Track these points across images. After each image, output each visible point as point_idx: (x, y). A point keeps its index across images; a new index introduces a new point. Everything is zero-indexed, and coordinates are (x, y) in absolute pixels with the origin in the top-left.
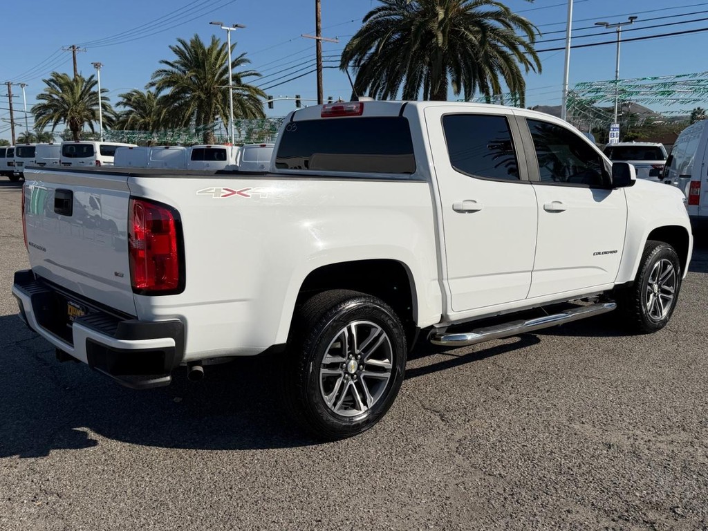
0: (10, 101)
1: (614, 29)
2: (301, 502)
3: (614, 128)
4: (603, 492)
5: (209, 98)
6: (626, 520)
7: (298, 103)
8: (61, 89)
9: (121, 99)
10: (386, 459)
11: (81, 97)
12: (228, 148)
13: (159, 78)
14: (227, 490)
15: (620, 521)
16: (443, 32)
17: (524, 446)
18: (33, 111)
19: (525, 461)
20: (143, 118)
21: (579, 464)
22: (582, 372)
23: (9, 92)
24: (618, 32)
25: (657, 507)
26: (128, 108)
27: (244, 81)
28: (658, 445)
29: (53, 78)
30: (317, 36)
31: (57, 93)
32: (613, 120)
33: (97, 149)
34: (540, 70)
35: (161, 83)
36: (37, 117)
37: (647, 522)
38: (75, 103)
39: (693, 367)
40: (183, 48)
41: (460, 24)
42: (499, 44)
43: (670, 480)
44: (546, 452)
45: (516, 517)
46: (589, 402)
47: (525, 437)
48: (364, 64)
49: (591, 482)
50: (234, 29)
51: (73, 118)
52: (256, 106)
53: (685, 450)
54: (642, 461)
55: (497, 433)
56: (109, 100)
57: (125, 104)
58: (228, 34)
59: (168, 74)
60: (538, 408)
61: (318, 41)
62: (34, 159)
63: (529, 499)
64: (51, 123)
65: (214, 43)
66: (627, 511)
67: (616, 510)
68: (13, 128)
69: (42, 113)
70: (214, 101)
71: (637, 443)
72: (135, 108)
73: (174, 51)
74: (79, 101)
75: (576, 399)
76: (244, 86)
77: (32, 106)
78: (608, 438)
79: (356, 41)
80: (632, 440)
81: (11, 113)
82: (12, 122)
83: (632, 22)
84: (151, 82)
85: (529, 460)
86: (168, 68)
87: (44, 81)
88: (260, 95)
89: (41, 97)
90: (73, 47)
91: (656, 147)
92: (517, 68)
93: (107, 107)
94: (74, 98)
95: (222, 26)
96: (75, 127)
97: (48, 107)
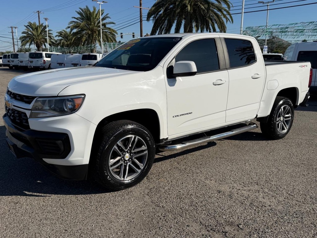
0: (13, 35)
1: (266, 4)
2: (62, 220)
3: (265, 48)
4: (208, 216)
5: (93, 34)
6: (214, 231)
7: (133, 36)
8: (32, 29)
9: (57, 34)
10: (112, 198)
11: (41, 33)
12: (98, 55)
13: (72, 24)
14: (30, 214)
15: (211, 231)
16: (190, 5)
17: (180, 191)
18: (20, 38)
19: (177, 199)
20: (67, 42)
21: (202, 201)
22: (219, 155)
23: (12, 31)
24: (268, 6)
25: (231, 224)
26: (60, 38)
27: (107, 26)
28: (243, 191)
29: (29, 25)
30: (140, 7)
31: (31, 31)
32: (265, 44)
33: (44, 55)
34: (233, 22)
35: (72, 27)
36: (22, 41)
37: (224, 232)
38: (38, 36)
39: (271, 154)
40: (82, 12)
41: (198, 1)
42: (215, 10)
43: (242, 210)
44: (188, 195)
45: (162, 229)
46: (217, 170)
47: (182, 187)
48: (157, 19)
49: (204, 210)
50: (103, 3)
51: (37, 42)
52: (112, 37)
53: (254, 195)
54: (232, 200)
55: (170, 185)
56: (53, 34)
57: (59, 36)
58: (100, 5)
59: (75, 23)
60: (193, 173)
61: (141, 9)
62: (18, 59)
63: (171, 219)
64: (28, 44)
65: (94, 9)
66: (216, 226)
67: (210, 225)
68: (14, 46)
69: (24, 40)
70: (95, 35)
71: (233, 190)
72: (63, 37)
73: (78, 13)
74: (40, 34)
75: (212, 169)
76: (107, 28)
77: (20, 37)
78: (220, 188)
79: (153, 8)
80: (231, 189)
81: (13, 40)
82: (14, 44)
83: (274, 1)
84: (68, 26)
85: (179, 198)
86: (75, 20)
87: (25, 26)
88: (115, 32)
89: (23, 33)
90: (38, 11)
91: (279, 55)
92: (223, 20)
93: (52, 37)
94: (38, 33)
95: (97, 1)
96: (38, 46)
97: (27, 37)
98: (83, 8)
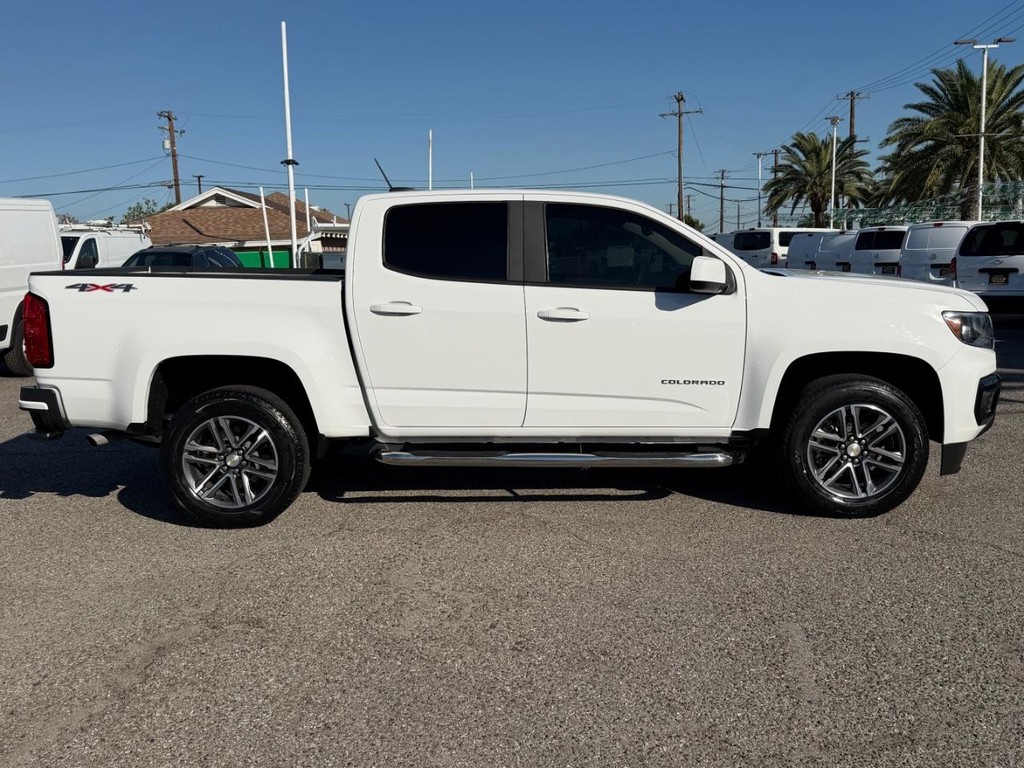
8: (805, 156)
9: (880, 164)
11: (829, 165)
18: (766, 188)
29: (795, 142)
33: (776, 238)
35: (899, 138)
36: (771, 196)
38: (819, 175)
50: (996, 46)
51: (815, 194)
56: (869, 166)
57: (887, 170)
58: (984, 55)
59: (914, 124)
64: (789, 202)
69: (777, 190)
73: (924, 90)
74: (825, 169)
77: (766, 183)
86: (916, 114)
87: (784, 147)
89: (777, 169)
90: (852, 94)
93: (863, 175)
94: (819, 167)
95: (975, 43)
96: (818, 206)
97: (785, 182)
98: (941, 68)
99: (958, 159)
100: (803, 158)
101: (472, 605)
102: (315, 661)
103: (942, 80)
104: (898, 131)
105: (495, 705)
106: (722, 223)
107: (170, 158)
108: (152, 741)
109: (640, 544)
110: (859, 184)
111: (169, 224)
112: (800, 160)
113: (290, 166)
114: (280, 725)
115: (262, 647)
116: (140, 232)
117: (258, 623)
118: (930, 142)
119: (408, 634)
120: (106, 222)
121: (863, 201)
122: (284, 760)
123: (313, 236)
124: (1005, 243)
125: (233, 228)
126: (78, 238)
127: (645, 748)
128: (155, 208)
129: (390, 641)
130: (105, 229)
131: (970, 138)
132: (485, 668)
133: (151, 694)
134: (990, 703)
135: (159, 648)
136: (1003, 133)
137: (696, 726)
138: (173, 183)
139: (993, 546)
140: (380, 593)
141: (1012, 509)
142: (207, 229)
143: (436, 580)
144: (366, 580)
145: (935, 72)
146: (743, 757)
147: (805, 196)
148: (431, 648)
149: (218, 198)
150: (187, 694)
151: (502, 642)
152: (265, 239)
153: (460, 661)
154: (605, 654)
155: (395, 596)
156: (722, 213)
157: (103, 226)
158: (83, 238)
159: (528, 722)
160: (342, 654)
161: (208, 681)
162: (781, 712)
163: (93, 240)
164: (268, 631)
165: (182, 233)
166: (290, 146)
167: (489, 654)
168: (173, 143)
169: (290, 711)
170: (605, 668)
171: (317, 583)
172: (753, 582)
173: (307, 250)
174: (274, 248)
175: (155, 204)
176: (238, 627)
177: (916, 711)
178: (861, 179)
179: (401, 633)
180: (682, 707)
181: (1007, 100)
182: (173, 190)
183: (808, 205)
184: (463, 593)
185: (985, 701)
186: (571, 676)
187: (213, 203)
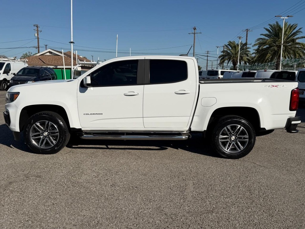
9: (254, 51)
18: (219, 57)
27: (297, 41)
29: (229, 43)
33: (220, 73)
35: (260, 44)
36: (221, 60)
38: (235, 54)
50: (287, 18)
51: (234, 60)
56: (250, 52)
59: (263, 40)
64: (226, 61)
69: (223, 58)
73: (266, 30)
74: (237, 52)
76: (297, 43)
77: (219, 55)
86: (263, 37)
87: (225, 45)
89: (223, 52)
93: (249, 55)
94: (235, 52)
95: (281, 17)
96: (235, 64)
97: (225, 56)
98: (272, 24)
99: (276, 51)
100: (231, 49)
101: (103, 174)
102: (54, 187)
103: (272, 27)
104: (258, 42)
105: (102, 200)
106: (207, 67)
107: (37, 39)
108: (4, 206)
109: (155, 159)
110: (247, 57)
111: (34, 60)
112: (230, 49)
113: (72, 44)
114: (40, 203)
115: (40, 183)
116: (24, 62)
117: (40, 177)
118: (268, 46)
119: (82, 181)
120: (14, 58)
121: (248, 63)
122: (39, 212)
123: (78, 65)
124: (283, 77)
125: (54, 62)
126: (5, 63)
127: (140, 211)
128: (31, 55)
129: (76, 183)
130: (13, 60)
131: (279, 45)
132: (101, 190)
133: (6, 194)
134: (237, 203)
135: (10, 182)
136: (289, 44)
137: (155, 206)
138: (37, 47)
139: (253, 163)
140: (77, 170)
141: (263, 153)
142: (46, 62)
143: (94, 167)
144: (74, 166)
145: (270, 25)
146: (166, 214)
147: (231, 60)
148: (88, 185)
149: (50, 52)
150: (16, 194)
151: (108, 184)
152: (63, 65)
153: (95, 188)
154: (136, 187)
155: (81, 171)
156: (207, 64)
157: (13, 59)
158: (6, 63)
159: (110, 204)
160: (62, 186)
161: (22, 191)
162: (179, 203)
163: (10, 64)
164: (42, 179)
165: (38, 63)
166: (72, 38)
167: (104, 187)
168: (38, 35)
169: (44, 200)
170: (135, 191)
171: (59, 167)
172: (183, 170)
173: (76, 70)
174: (66, 68)
175: (31, 53)
176: (34, 178)
177: (216, 204)
178: (248, 56)
179: (81, 181)
180: (153, 201)
181: (291, 34)
182: (37, 49)
183: (231, 63)
184: (101, 171)
185: (236, 203)
186: (125, 193)
187: (48, 54)
